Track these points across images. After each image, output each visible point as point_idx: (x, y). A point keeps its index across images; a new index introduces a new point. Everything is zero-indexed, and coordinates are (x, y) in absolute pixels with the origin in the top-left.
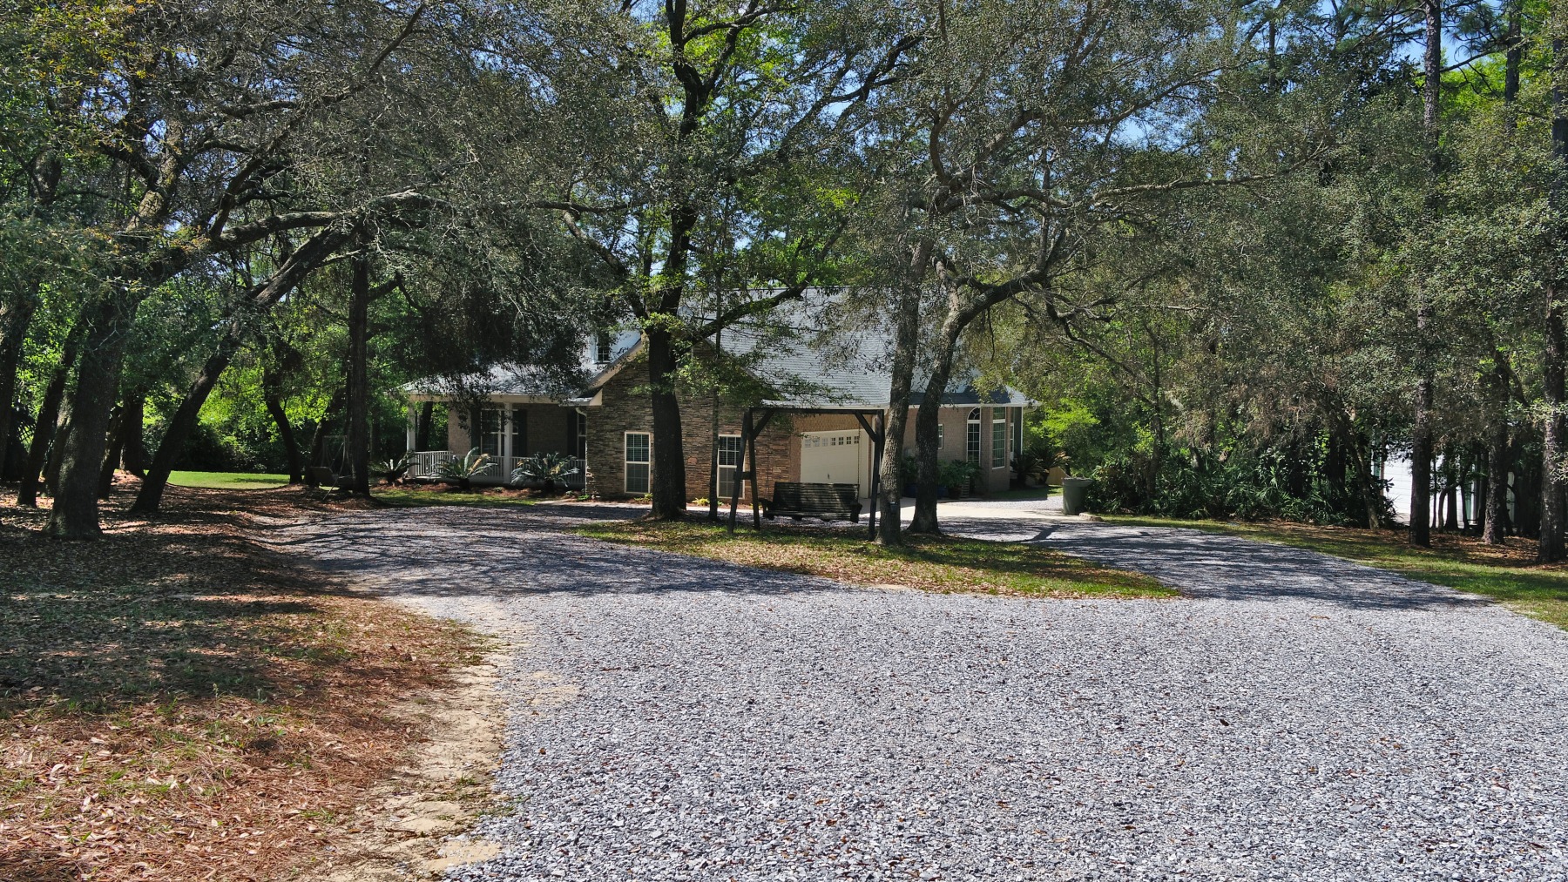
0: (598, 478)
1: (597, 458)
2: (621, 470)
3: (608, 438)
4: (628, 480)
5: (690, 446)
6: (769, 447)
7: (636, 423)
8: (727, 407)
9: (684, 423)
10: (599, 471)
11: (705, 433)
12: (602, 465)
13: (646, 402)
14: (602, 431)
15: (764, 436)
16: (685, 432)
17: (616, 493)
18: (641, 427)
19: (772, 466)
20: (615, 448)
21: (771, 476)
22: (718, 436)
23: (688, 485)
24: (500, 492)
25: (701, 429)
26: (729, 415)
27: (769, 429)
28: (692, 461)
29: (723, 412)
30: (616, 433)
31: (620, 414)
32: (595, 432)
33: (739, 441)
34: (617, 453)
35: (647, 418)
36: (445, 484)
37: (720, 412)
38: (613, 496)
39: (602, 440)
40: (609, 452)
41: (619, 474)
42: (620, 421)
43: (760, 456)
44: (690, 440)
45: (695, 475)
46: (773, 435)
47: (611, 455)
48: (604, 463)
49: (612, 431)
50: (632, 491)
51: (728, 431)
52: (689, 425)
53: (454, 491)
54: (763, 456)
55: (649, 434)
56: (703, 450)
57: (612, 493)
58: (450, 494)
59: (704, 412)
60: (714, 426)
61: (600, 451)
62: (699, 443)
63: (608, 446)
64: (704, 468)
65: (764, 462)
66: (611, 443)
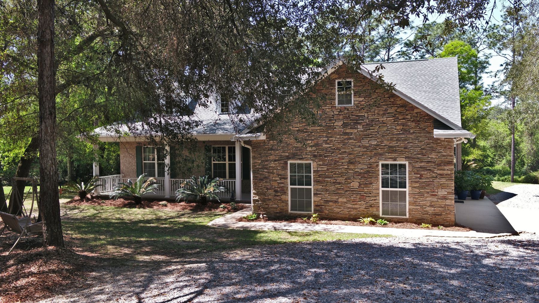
0: (264, 200)
1: (263, 184)
2: (285, 193)
3: (272, 167)
4: (292, 201)
5: (352, 172)
6: (433, 172)
7: (299, 153)
8: (389, 137)
9: (345, 152)
10: (264, 194)
11: (366, 160)
12: (267, 189)
13: (308, 136)
14: (267, 161)
15: (428, 162)
16: (347, 160)
17: (280, 212)
18: (304, 156)
19: (438, 188)
20: (279, 175)
21: (437, 197)
22: (380, 163)
23: (351, 206)
24: (166, 206)
25: (363, 157)
26: (391, 145)
27: (433, 156)
28: (355, 184)
29: (385, 142)
30: (280, 162)
31: (283, 146)
32: (260, 162)
33: (403, 166)
34: (281, 179)
35: (309, 149)
36: (122, 200)
37: (382, 142)
38: (278, 215)
39: (266, 169)
40: (274, 178)
41: (283, 197)
42: (284, 152)
43: (424, 180)
44: (352, 167)
45: (358, 197)
46: (437, 161)
47: (276, 181)
48: (269, 187)
49: (275, 161)
50: (296, 210)
51: (391, 158)
52: (351, 154)
53: (131, 206)
54: (427, 180)
55: (311, 162)
56: (366, 176)
57: (277, 213)
58: (128, 209)
59: (365, 142)
60: (376, 155)
61: (266, 178)
62: (361, 169)
63: (273, 173)
64: (366, 190)
65: (429, 185)
66: (275, 171)
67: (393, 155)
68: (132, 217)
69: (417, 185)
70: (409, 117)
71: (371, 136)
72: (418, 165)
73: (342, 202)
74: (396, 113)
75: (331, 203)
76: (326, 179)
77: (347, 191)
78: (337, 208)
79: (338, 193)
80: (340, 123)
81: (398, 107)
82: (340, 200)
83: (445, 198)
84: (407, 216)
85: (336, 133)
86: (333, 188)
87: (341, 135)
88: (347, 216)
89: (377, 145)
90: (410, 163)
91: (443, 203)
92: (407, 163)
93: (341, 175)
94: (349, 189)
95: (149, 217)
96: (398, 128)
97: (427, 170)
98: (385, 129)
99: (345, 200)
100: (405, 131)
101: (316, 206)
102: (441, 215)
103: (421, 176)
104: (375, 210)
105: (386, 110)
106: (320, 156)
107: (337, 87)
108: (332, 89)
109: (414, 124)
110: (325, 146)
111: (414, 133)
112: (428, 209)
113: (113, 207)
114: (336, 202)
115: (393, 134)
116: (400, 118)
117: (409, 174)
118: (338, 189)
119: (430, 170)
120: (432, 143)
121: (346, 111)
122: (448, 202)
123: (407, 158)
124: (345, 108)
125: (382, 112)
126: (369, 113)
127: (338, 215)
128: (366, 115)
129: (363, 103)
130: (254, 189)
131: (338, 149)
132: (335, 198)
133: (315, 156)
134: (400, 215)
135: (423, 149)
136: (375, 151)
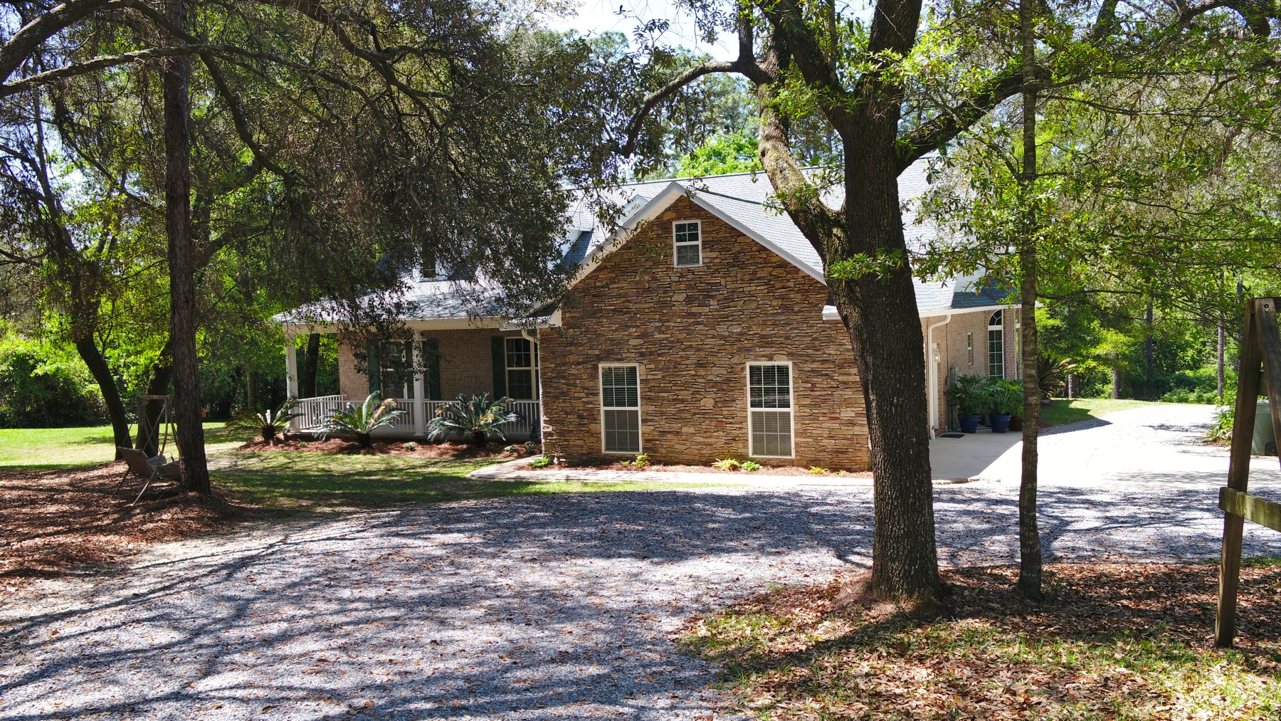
0: (561, 433)
1: (559, 404)
2: (595, 420)
3: (573, 375)
4: (607, 434)
5: (703, 381)
6: (832, 378)
7: (616, 350)
8: (760, 320)
9: (691, 346)
10: (561, 422)
11: (725, 360)
12: (566, 413)
13: (630, 319)
14: (564, 364)
15: (824, 362)
16: (693, 360)
17: (589, 454)
18: (624, 355)
19: (840, 406)
20: (584, 388)
21: (838, 421)
22: (748, 364)
23: (702, 440)
24: (412, 449)
25: (719, 355)
26: (764, 333)
27: (831, 350)
28: (708, 403)
29: (754, 327)
30: (585, 366)
31: (591, 338)
32: (553, 366)
33: (783, 371)
34: (588, 395)
35: (633, 342)
36: (338, 441)
37: (749, 328)
38: (584, 458)
39: (564, 378)
40: (576, 395)
41: (592, 426)
42: (591, 348)
43: (818, 393)
44: (702, 372)
45: (713, 423)
46: (838, 359)
47: (580, 398)
48: (569, 410)
49: (578, 364)
50: (614, 450)
51: (764, 356)
52: (700, 350)
53: (351, 450)
54: (822, 393)
55: (636, 365)
56: (725, 387)
57: (584, 454)
58: (346, 456)
59: (722, 329)
60: (739, 350)
61: (563, 394)
62: (717, 376)
63: (575, 385)
64: (726, 412)
65: (825, 401)
66: (578, 381)
67: (768, 351)
68: (346, 468)
69: (807, 401)
70: (791, 284)
71: (731, 318)
72: (808, 367)
73: (688, 434)
74: (769, 278)
75: (669, 436)
76: (662, 394)
77: (695, 414)
78: (679, 444)
79: (681, 418)
80: (682, 297)
81: (774, 268)
82: (685, 430)
83: (851, 423)
84: (793, 456)
85: (674, 315)
86: (672, 410)
87: (683, 317)
88: (697, 458)
89: (741, 334)
90: (795, 364)
91: (849, 431)
92: (790, 364)
93: (686, 386)
94: (697, 411)
95: (374, 467)
96: (774, 303)
97: (822, 375)
98: (754, 305)
99: (692, 430)
100: (786, 309)
101: (646, 441)
102: (846, 452)
103: (814, 385)
104: (741, 445)
105: (755, 273)
106: (651, 353)
107: (674, 234)
108: (666, 238)
109: (799, 296)
110: (658, 336)
111: (800, 311)
112: (825, 442)
113: (319, 453)
114: (678, 433)
115: (767, 315)
116: (778, 285)
117: (794, 383)
118: (681, 411)
119: (827, 375)
120: (830, 328)
121: (690, 276)
122: (857, 430)
123: (790, 355)
124: (689, 270)
125: (747, 277)
126: (728, 279)
127: (682, 457)
128: (723, 281)
129: (718, 261)
130: (545, 414)
131: (679, 341)
132: (676, 426)
133: (642, 354)
134: (781, 454)
135: (816, 339)
136: (739, 344)
